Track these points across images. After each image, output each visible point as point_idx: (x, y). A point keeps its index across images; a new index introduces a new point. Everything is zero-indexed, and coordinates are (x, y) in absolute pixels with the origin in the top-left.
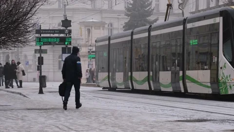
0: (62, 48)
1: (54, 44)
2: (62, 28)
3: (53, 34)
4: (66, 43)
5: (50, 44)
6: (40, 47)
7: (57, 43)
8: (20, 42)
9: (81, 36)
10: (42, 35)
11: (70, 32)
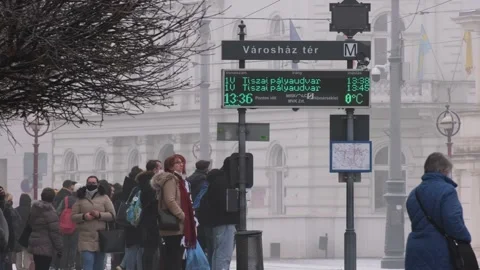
0: (333, 118)
1: (299, 102)
2: (333, 36)
3: (295, 58)
4: (348, 98)
5: (280, 100)
6: (242, 112)
7: (310, 97)
8: (123, 91)
9: (469, 70)
10: (252, 65)
11: (364, 51)
